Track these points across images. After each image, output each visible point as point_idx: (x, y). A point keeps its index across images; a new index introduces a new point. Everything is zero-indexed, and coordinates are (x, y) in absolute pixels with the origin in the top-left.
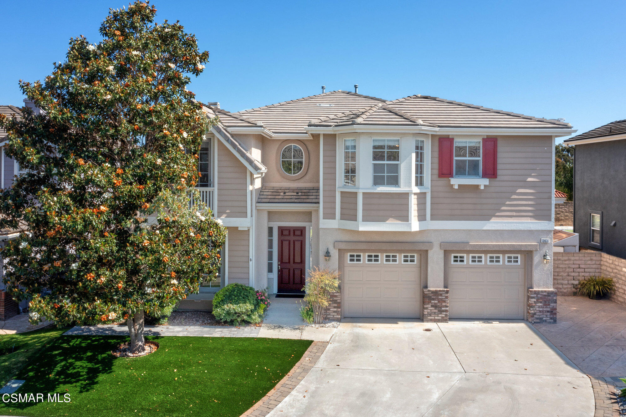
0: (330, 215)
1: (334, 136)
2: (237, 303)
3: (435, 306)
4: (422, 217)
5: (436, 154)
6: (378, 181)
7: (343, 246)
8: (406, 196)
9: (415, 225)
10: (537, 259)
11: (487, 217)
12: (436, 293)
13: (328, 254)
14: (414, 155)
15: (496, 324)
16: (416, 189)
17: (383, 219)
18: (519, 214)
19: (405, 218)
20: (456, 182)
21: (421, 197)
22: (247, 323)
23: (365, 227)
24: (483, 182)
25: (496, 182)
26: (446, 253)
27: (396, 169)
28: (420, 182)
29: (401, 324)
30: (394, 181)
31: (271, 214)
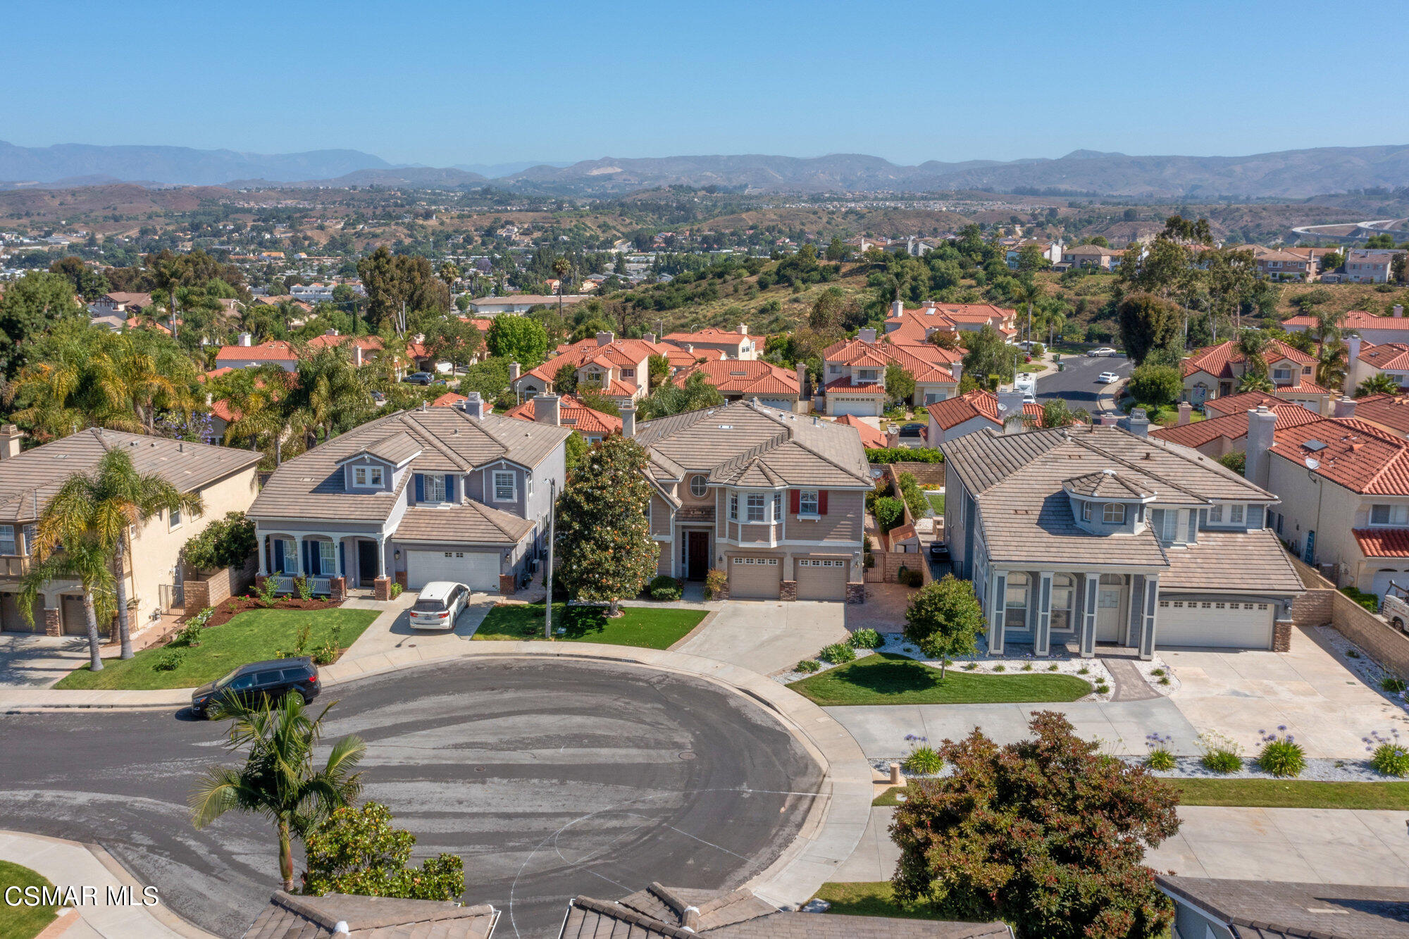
0: (724, 536)
1: (724, 489)
2: (666, 588)
3: (787, 592)
4: (779, 538)
5: (789, 499)
6: (751, 517)
7: (730, 554)
8: (768, 527)
9: (774, 544)
10: (852, 564)
11: (821, 538)
12: (788, 584)
13: (721, 559)
14: (773, 503)
15: (826, 603)
16: (774, 522)
17: (754, 541)
18: (841, 537)
19: (767, 539)
20: (800, 517)
21: (779, 527)
22: (671, 600)
23: (742, 545)
24: (817, 518)
25: (825, 517)
26: (796, 560)
27: (762, 510)
28: (777, 517)
29: (766, 602)
30: (761, 518)
31: (684, 527)
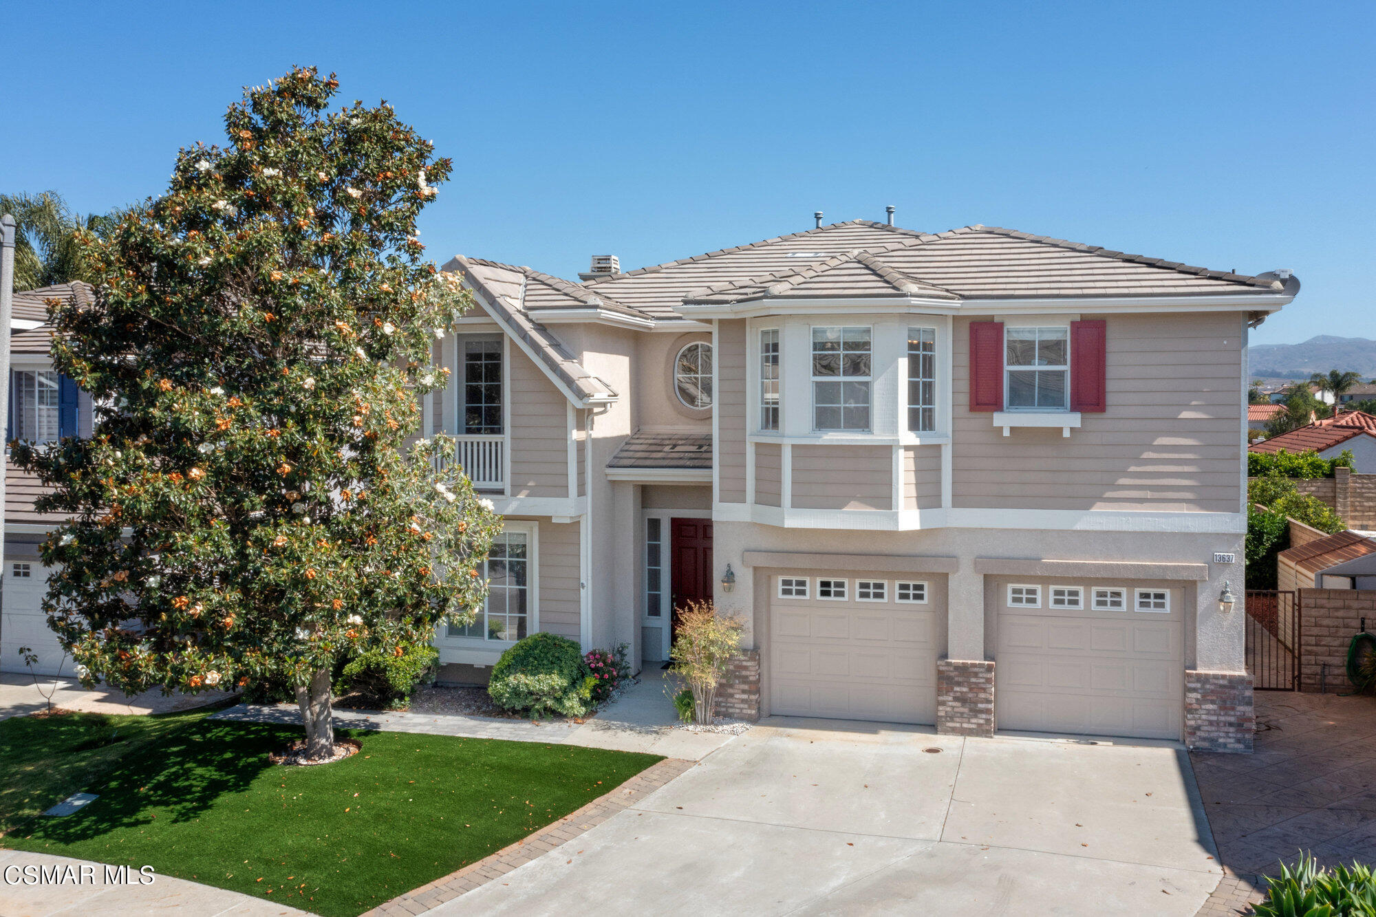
0: (737, 495)
1: (741, 323)
2: (534, 672)
3: (962, 700)
4: (928, 498)
5: (965, 360)
6: (825, 419)
7: (761, 561)
8: (885, 452)
9: (908, 518)
10: (1204, 599)
11: (1084, 503)
12: (963, 669)
13: (730, 577)
14: (903, 364)
15: (1104, 747)
16: (909, 438)
17: (836, 503)
18: (1160, 495)
19: (884, 499)
20: (1005, 420)
21: (926, 458)
22: (555, 715)
23: (796, 520)
24: (1068, 421)
25: (1097, 422)
26: (992, 584)
27: (863, 392)
28: (921, 419)
29: (885, 736)
30: (861, 420)
31: (646, 493)
